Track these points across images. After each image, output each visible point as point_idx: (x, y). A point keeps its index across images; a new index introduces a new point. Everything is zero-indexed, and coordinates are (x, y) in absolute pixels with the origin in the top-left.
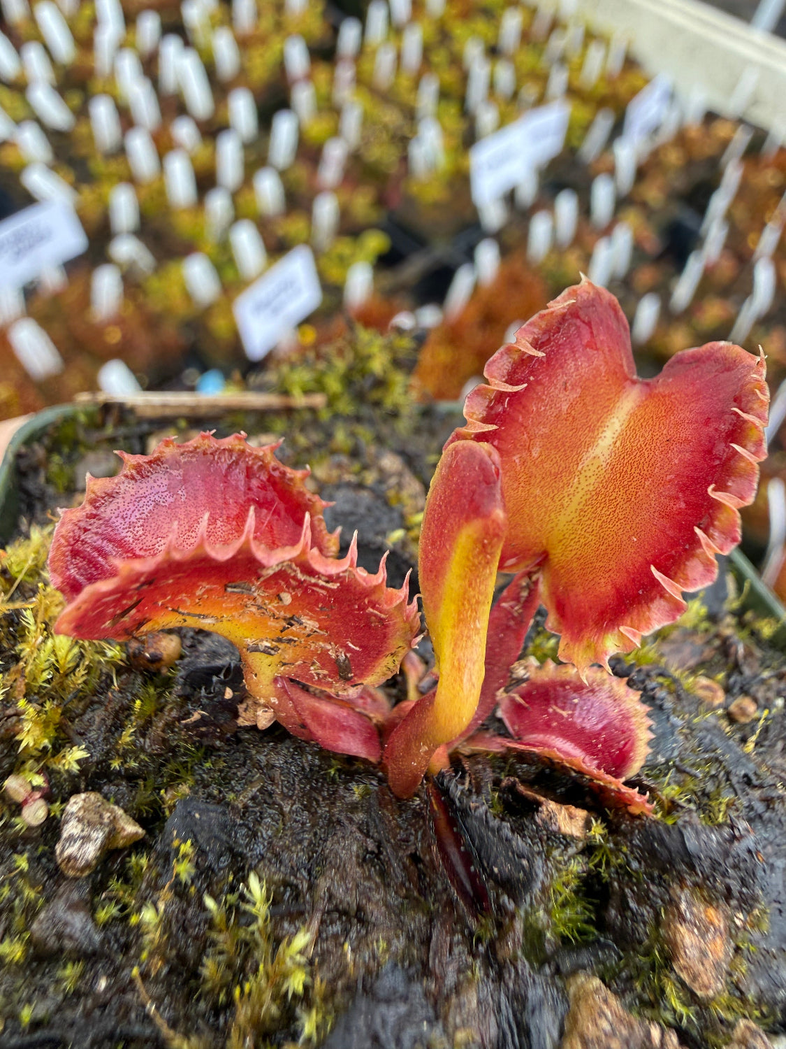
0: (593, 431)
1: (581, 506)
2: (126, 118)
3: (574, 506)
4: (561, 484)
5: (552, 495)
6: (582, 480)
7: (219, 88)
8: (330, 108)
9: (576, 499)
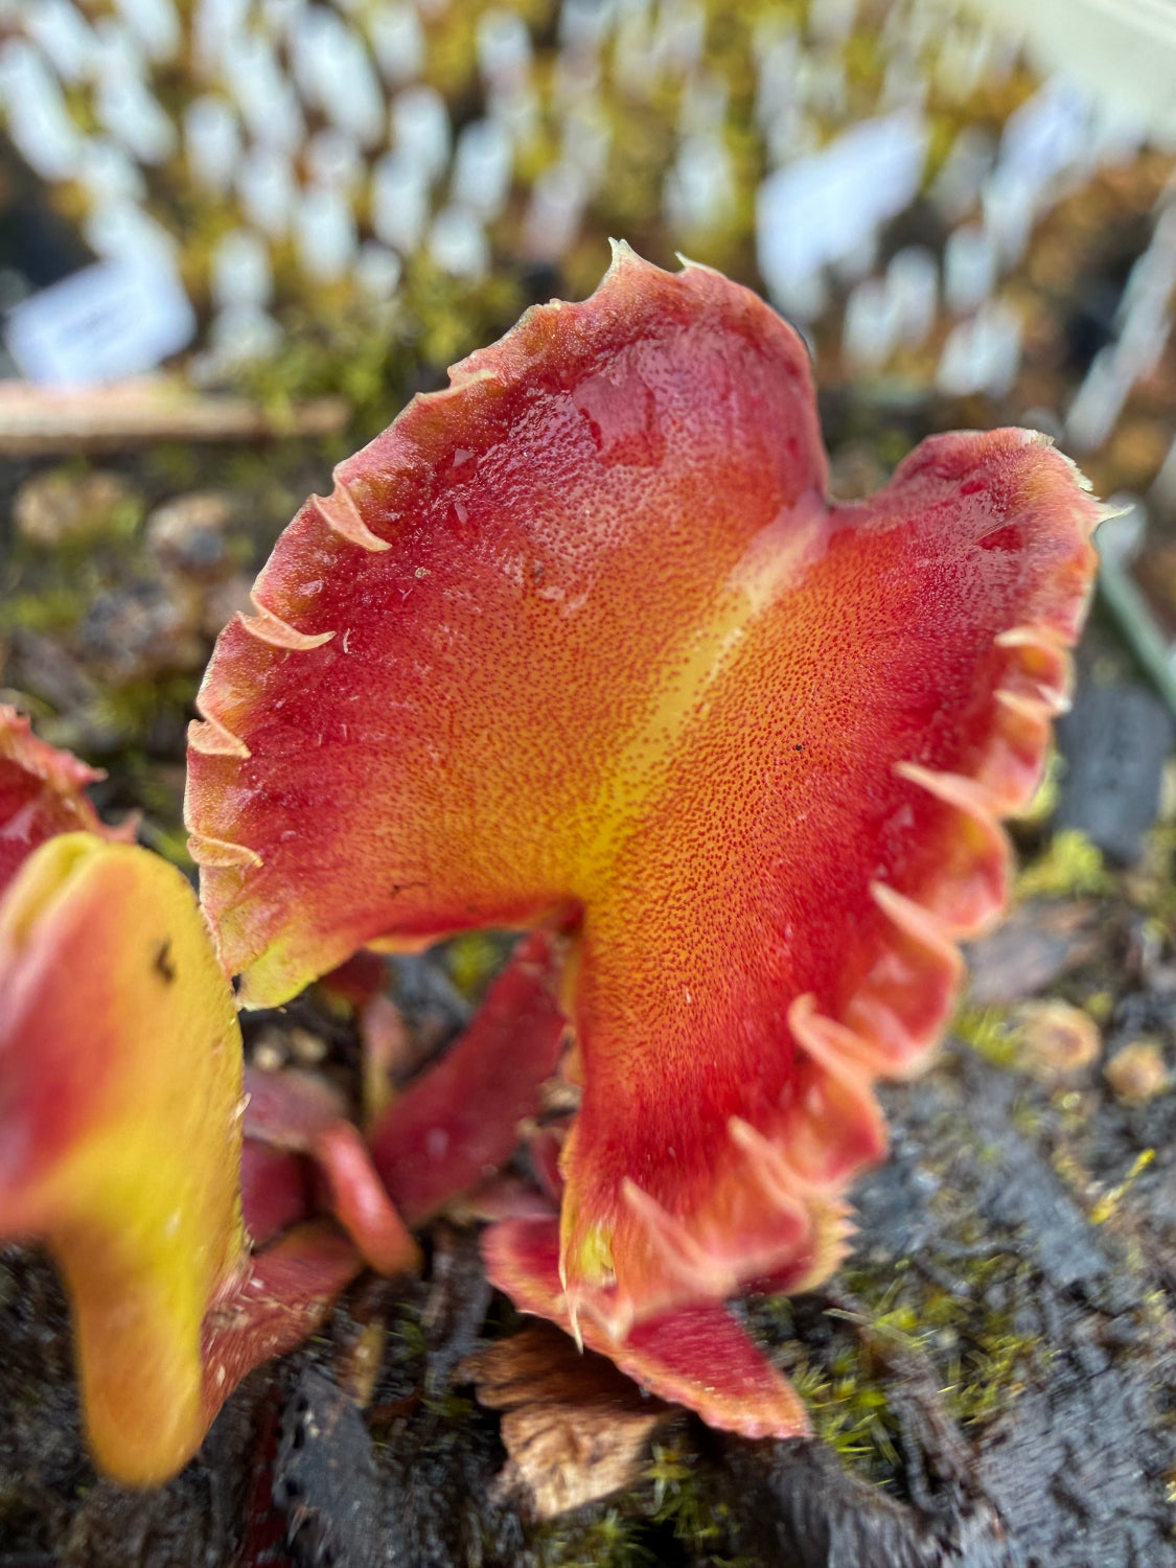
0: (643, 676)
1: (616, 848)
2: (246, 138)
3: (602, 843)
4: (565, 798)
5: (542, 819)
6: (619, 790)
7: (389, 90)
8: (552, 128)
9: (607, 831)
